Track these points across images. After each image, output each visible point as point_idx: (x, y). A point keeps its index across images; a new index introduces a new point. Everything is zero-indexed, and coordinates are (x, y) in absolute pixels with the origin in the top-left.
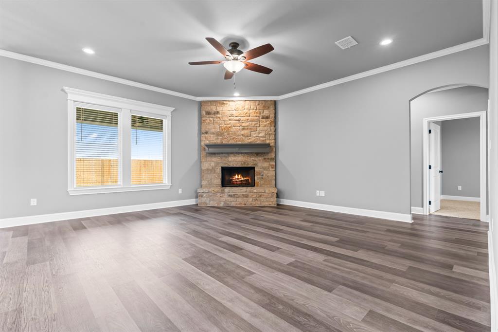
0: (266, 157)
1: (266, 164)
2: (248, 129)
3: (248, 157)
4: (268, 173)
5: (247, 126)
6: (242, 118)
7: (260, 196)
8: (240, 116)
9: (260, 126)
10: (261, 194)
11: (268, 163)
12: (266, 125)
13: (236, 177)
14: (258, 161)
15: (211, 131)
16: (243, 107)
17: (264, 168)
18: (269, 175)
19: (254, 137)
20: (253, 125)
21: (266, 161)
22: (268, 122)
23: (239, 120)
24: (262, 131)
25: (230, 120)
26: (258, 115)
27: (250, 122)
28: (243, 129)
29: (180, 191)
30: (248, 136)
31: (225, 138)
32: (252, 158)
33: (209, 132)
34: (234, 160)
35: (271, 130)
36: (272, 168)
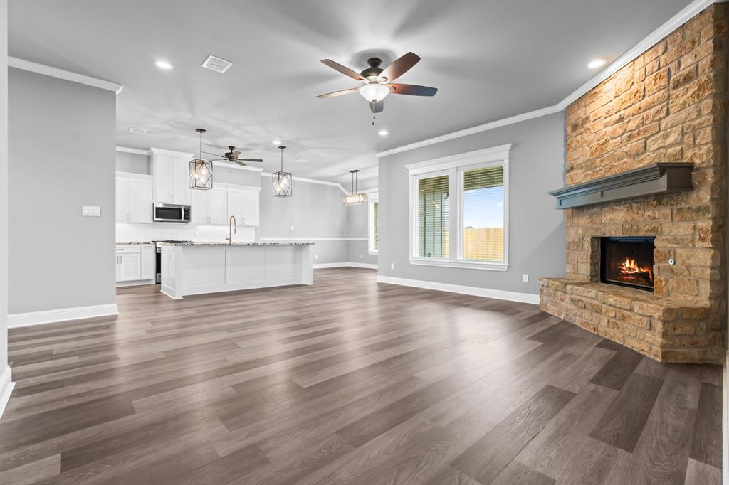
0: (683, 205)
1: (684, 229)
2: (638, 134)
3: (639, 209)
4: (689, 258)
5: (638, 127)
6: (627, 112)
7: (623, 318)
8: (624, 106)
9: (668, 114)
10: (625, 312)
11: (691, 225)
12: (685, 103)
13: (627, 264)
14: (662, 220)
15: (579, 162)
16: (629, 81)
17: (679, 241)
18: (692, 262)
19: (653, 152)
20: (650, 119)
21: (683, 219)
22: (691, 92)
23: (621, 119)
24: (672, 127)
25: (606, 126)
26: (663, 83)
27: (645, 114)
28: (630, 137)
29: (525, 278)
30: (638, 155)
31: (597, 172)
32: (648, 213)
33: (574, 166)
34: (611, 220)
35: (699, 114)
36: (702, 239)
